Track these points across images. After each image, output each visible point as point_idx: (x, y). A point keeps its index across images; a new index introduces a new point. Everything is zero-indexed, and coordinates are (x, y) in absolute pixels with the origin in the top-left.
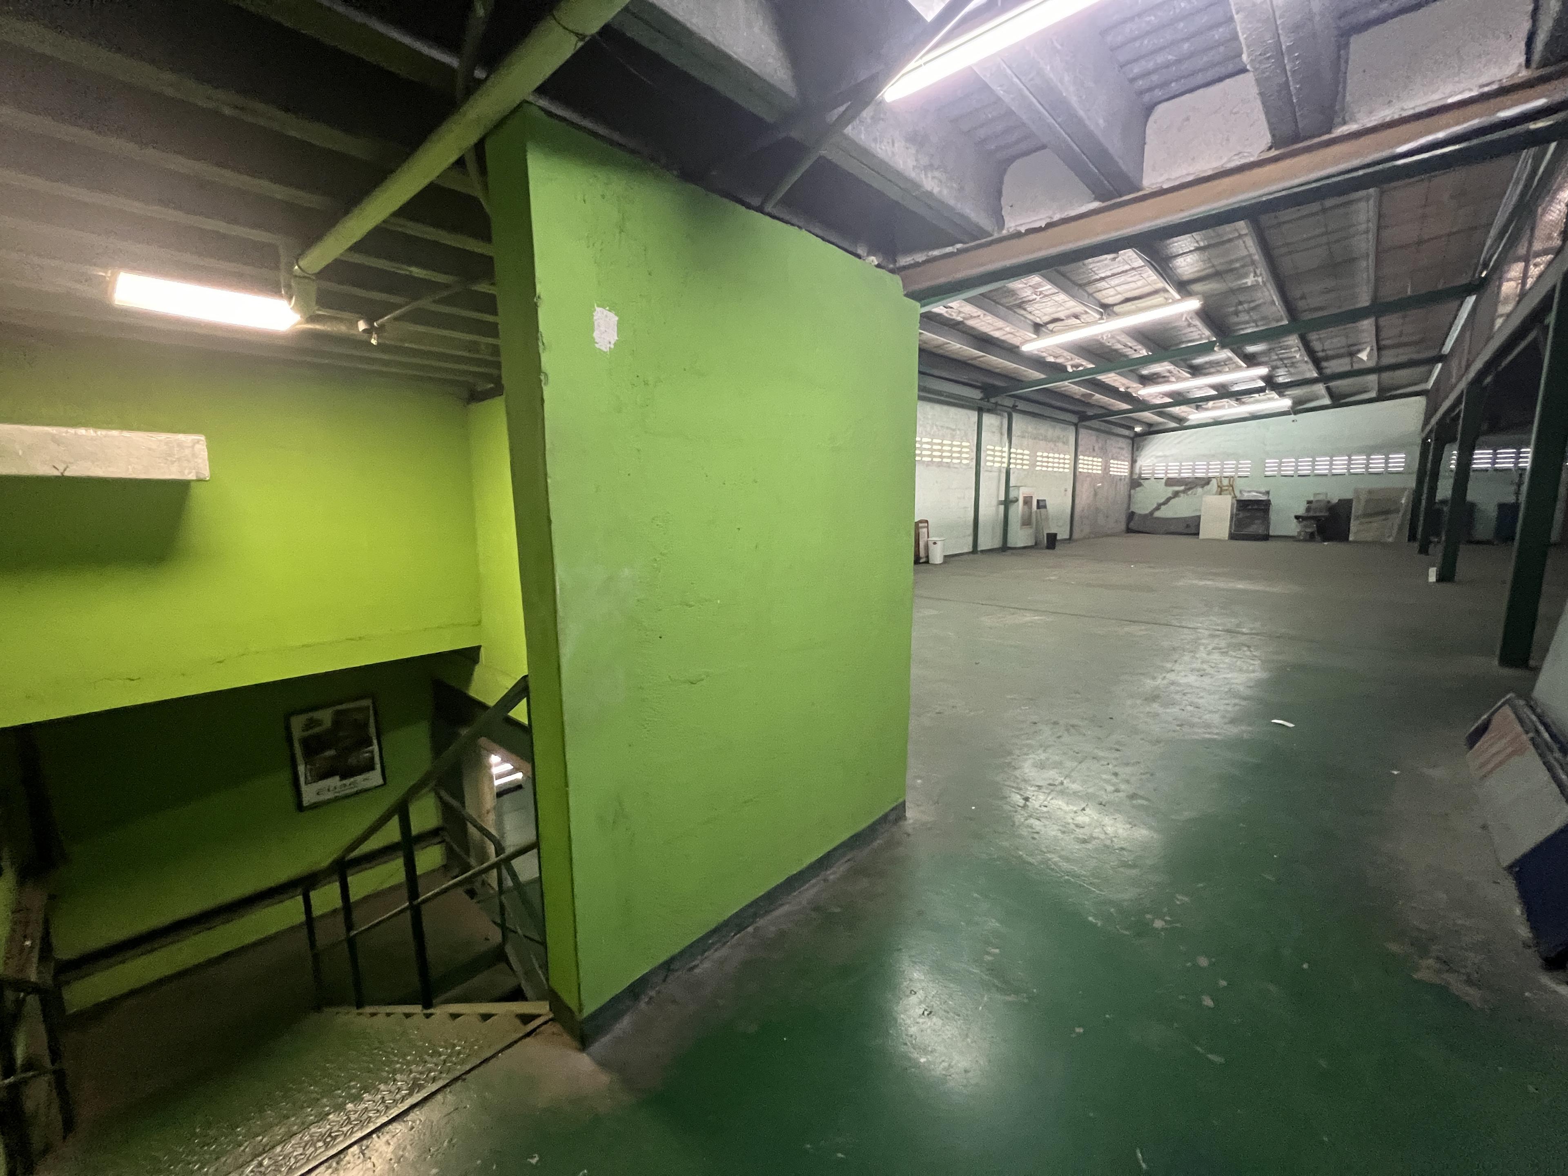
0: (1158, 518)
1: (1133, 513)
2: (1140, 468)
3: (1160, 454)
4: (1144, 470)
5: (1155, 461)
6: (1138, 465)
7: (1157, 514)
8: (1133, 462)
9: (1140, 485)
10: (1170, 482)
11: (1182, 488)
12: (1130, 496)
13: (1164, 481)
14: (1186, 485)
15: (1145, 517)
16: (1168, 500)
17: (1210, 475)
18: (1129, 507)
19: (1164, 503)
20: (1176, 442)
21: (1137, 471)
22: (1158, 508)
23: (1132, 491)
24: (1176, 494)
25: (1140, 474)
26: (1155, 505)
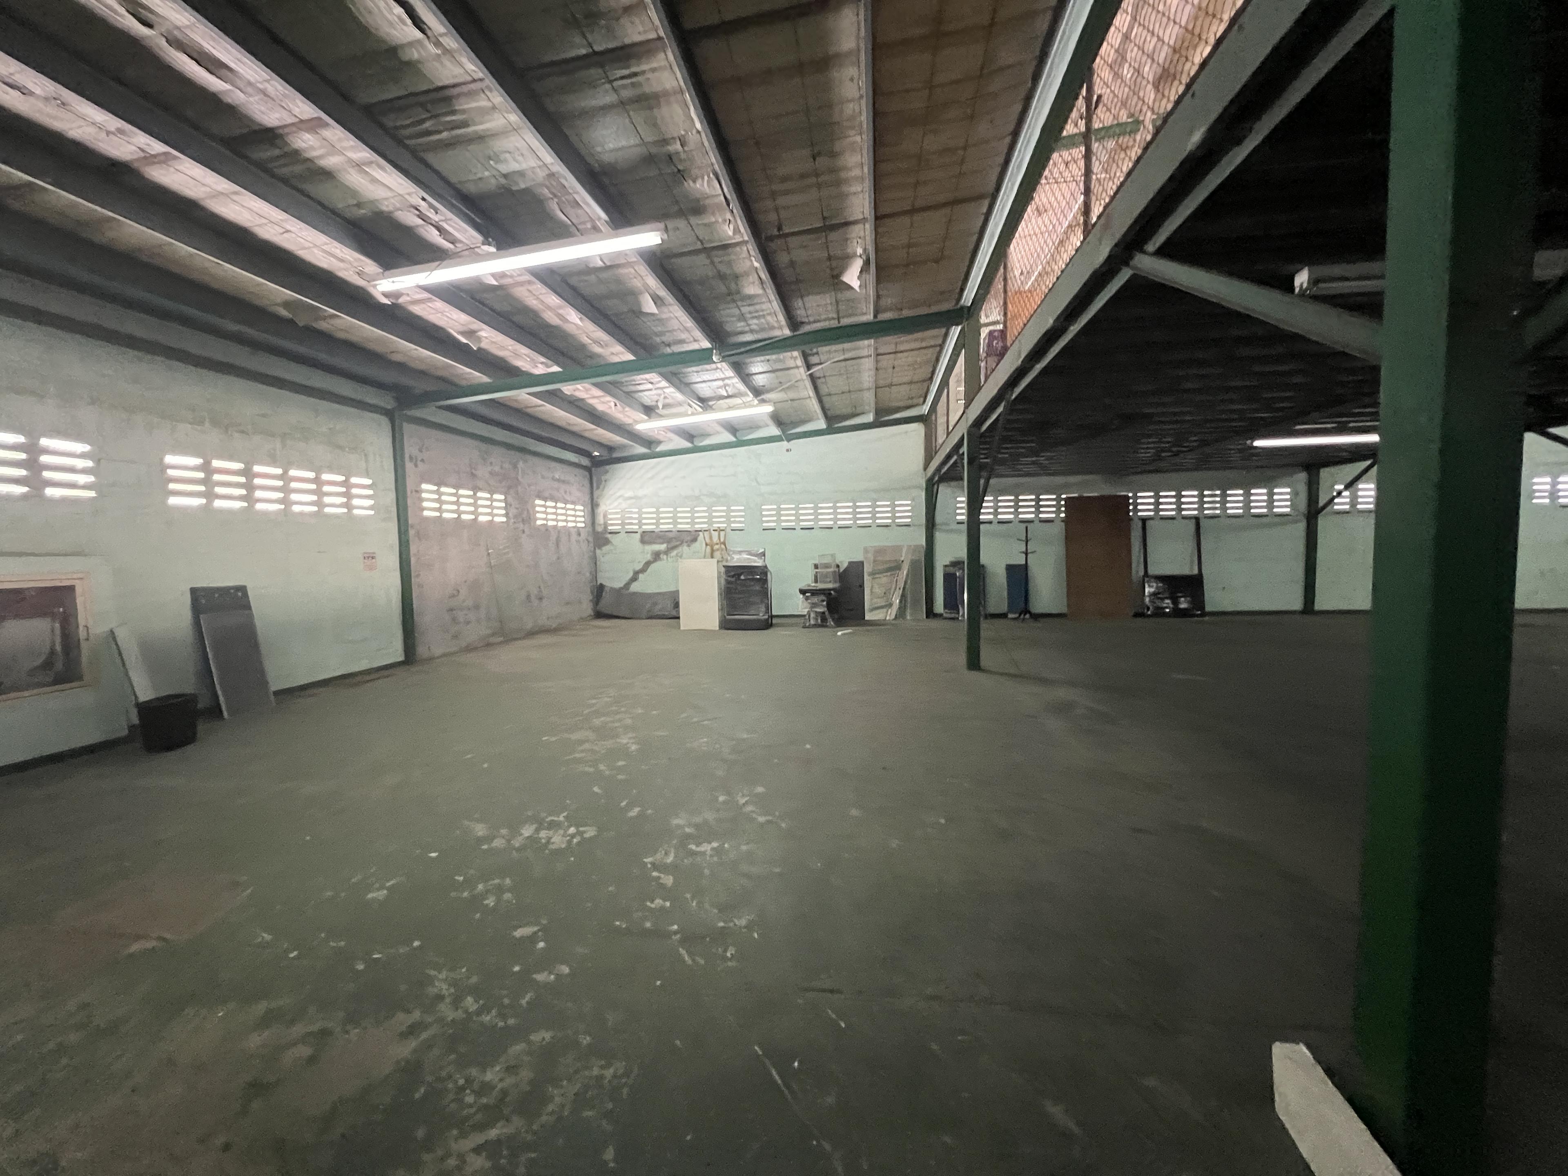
0: (634, 593)
1: (601, 588)
2: (605, 516)
3: (629, 494)
4: (611, 519)
5: (624, 505)
6: (601, 510)
7: (635, 587)
8: (593, 506)
9: (607, 542)
10: (647, 538)
11: (663, 547)
12: (594, 560)
13: (638, 536)
14: (669, 541)
15: (618, 592)
16: (648, 564)
17: (697, 527)
18: (595, 575)
19: (643, 570)
20: (650, 475)
21: (600, 520)
22: (634, 579)
23: (598, 551)
24: (657, 556)
25: (606, 525)
26: (631, 574)
